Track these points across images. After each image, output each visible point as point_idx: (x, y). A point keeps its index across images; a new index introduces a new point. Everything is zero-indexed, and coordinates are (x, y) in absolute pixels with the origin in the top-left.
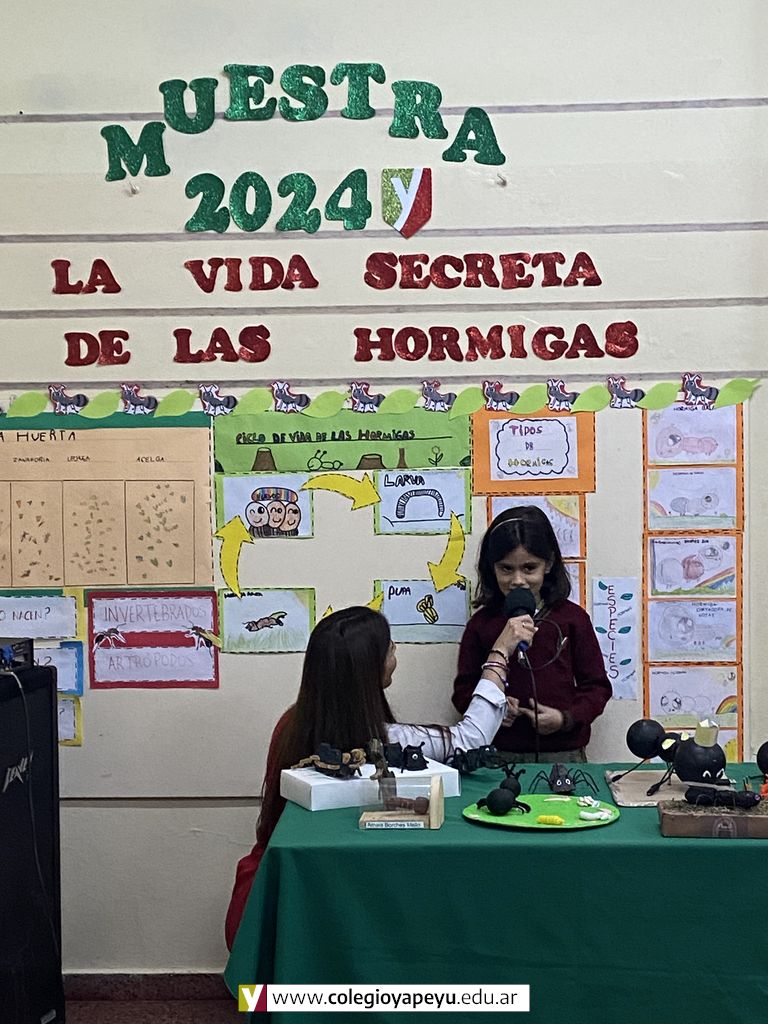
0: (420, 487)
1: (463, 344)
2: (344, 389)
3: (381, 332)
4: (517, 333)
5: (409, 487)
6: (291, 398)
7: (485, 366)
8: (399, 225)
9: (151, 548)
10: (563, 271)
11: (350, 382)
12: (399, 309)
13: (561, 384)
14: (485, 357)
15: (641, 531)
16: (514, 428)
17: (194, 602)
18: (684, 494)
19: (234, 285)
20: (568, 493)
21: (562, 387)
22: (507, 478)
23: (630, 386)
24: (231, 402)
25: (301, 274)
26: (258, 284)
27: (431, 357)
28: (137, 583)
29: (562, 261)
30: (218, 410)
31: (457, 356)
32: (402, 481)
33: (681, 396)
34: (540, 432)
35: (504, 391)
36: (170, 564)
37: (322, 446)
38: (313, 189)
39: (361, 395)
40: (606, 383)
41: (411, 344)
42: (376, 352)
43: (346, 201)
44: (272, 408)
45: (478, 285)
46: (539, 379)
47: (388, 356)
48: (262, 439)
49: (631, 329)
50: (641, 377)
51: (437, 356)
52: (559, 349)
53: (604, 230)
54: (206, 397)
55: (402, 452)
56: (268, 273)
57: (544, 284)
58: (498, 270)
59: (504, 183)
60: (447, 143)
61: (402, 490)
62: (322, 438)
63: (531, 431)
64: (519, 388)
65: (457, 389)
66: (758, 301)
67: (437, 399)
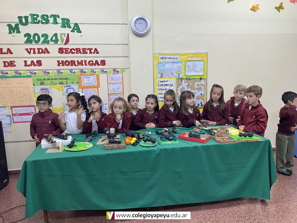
0: (70, 87)
1: (76, 63)
2: (56, 71)
3: (62, 61)
4: (85, 61)
5: (68, 87)
6: (46, 72)
7: (80, 67)
8: (64, 43)
9: (22, 99)
10: (93, 51)
11: (57, 70)
12: (65, 57)
14: (80, 65)
15: (108, 94)
16: (86, 77)
17: (31, 108)
18: (114, 88)
19: (34, 53)
20: (95, 88)
22: (85, 85)
23: (105, 70)
24: (35, 73)
25: (46, 51)
26: (39, 53)
27: (71, 65)
28: (20, 105)
29: (92, 50)
30: (33, 75)
31: (75, 65)
32: (67, 86)
33: (113, 72)
35: (84, 71)
36: (26, 101)
37: (52, 81)
38: (48, 36)
39: (59, 72)
41: (67, 63)
42: (61, 65)
43: (54, 39)
44: (43, 74)
45: (78, 53)
46: (89, 69)
47: (63, 65)
48: (41, 79)
49: (104, 61)
50: (106, 69)
51: (72, 65)
52: (93, 64)
53: (99, 44)
54: (30, 72)
55: (67, 81)
56: (41, 51)
57: (89, 53)
58: (81, 51)
59: (82, 36)
60: (71, 29)
61: (67, 88)
62: (52, 79)
63: (89, 78)
64: (86, 71)
65: (76, 71)
66: (125, 57)
67: (72, 73)
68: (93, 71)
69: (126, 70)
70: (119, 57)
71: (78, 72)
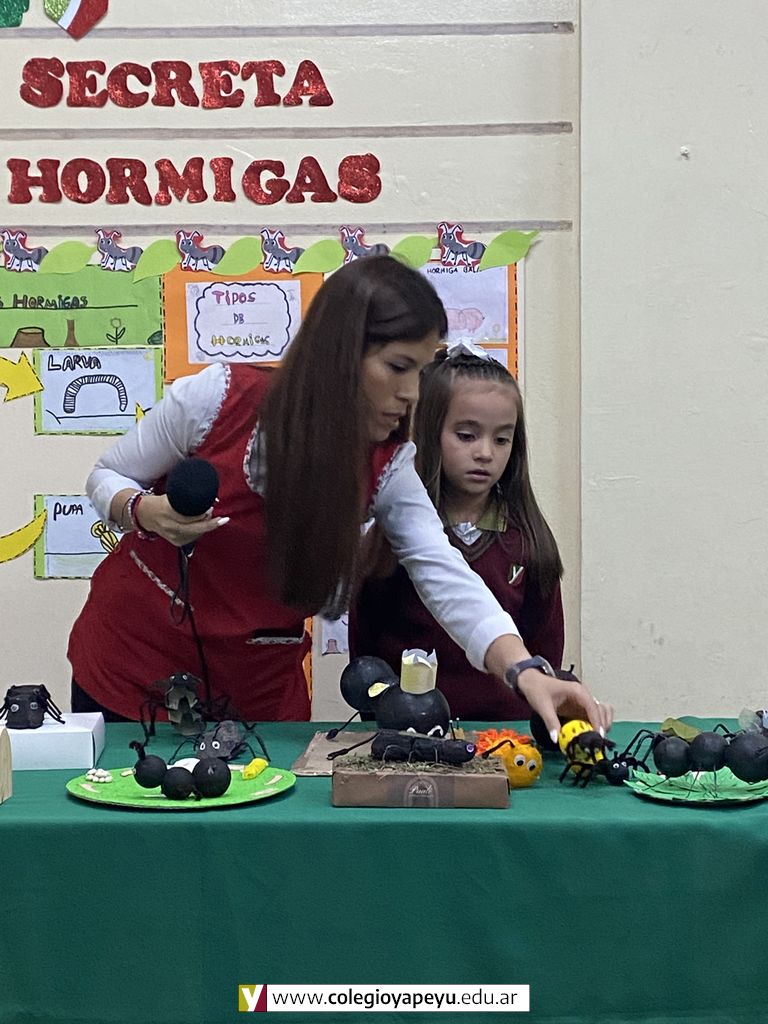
0: (96, 371)
1: (152, 181)
3: (42, 165)
4: (224, 167)
5: (81, 371)
7: (181, 212)
8: (67, 20)
10: (282, 86)
12: (67, 134)
13: (280, 235)
14: (180, 199)
16: (218, 294)
21: (282, 241)
23: (371, 240)
27: (110, 200)
29: (281, 73)
31: (144, 198)
32: (71, 364)
33: (436, 254)
34: (252, 300)
39: (17, 248)
40: (340, 237)
41: (83, 181)
42: (36, 192)
45: (171, 103)
46: (251, 231)
47: (52, 197)
49: (372, 164)
50: (385, 228)
51: (118, 197)
52: (279, 190)
53: (335, 31)
55: (71, 325)
57: (258, 104)
58: (197, 82)
61: (71, 376)
63: (241, 298)
64: (225, 242)
65: (143, 242)
66: (538, 129)
67: (117, 254)
68: (275, 246)
69: (543, 235)
70: (488, 129)
71: (160, 255)
